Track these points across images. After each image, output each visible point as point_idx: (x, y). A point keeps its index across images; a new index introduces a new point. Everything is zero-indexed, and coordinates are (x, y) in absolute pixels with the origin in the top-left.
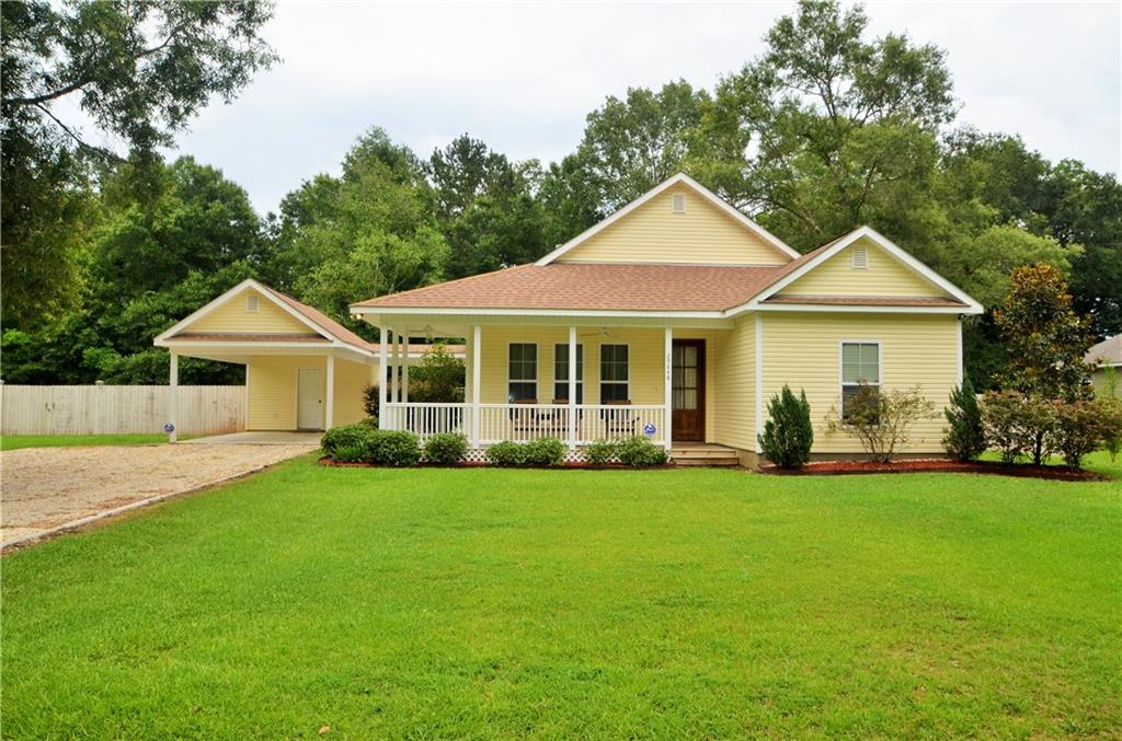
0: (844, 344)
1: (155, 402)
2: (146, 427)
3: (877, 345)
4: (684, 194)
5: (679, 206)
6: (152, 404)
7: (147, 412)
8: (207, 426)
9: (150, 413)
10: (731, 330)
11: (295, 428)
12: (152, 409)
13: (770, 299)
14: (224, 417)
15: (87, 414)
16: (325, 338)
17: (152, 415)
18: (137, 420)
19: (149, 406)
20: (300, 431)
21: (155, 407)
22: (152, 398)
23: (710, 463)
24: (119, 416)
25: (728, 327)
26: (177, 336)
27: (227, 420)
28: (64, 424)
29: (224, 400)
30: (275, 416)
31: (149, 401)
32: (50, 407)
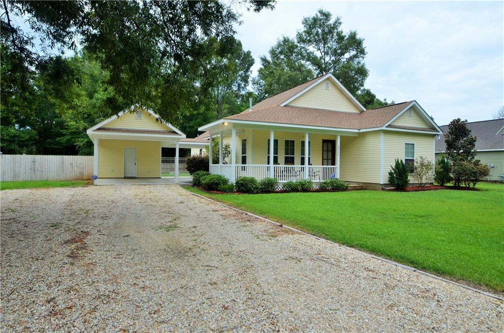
0: (406, 144)
1: (36, 164)
2: (31, 177)
3: (414, 144)
4: (329, 82)
5: (327, 86)
7: (31, 169)
8: (67, 176)
9: (33, 169)
10: (356, 137)
11: (123, 177)
12: (34, 167)
13: (389, 126)
14: (76, 172)
16: (177, 133)
17: (34, 171)
18: (25, 173)
19: (33, 166)
20: (125, 178)
21: (36, 166)
22: (34, 161)
23: (354, 188)
24: (14, 171)
25: (355, 136)
26: (99, 129)
27: (78, 173)
29: (77, 163)
30: (113, 171)
31: (32, 163)
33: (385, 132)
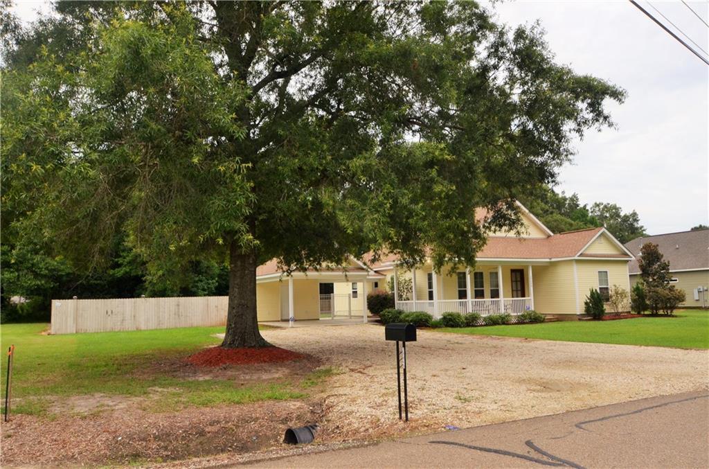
0: (599, 272)
1: (180, 307)
2: (175, 324)
3: (607, 272)
6: (179, 309)
7: (175, 314)
8: (212, 321)
9: (178, 314)
10: (548, 267)
11: (280, 319)
12: (179, 311)
13: (581, 255)
14: (222, 316)
15: (134, 316)
17: (179, 316)
18: (169, 319)
19: (177, 310)
21: (181, 310)
22: (178, 305)
23: (550, 320)
24: (159, 317)
27: (224, 317)
28: (119, 324)
29: (222, 305)
31: (176, 307)
32: (110, 313)
33: (577, 261)
